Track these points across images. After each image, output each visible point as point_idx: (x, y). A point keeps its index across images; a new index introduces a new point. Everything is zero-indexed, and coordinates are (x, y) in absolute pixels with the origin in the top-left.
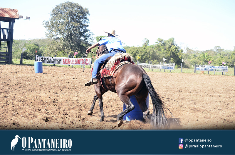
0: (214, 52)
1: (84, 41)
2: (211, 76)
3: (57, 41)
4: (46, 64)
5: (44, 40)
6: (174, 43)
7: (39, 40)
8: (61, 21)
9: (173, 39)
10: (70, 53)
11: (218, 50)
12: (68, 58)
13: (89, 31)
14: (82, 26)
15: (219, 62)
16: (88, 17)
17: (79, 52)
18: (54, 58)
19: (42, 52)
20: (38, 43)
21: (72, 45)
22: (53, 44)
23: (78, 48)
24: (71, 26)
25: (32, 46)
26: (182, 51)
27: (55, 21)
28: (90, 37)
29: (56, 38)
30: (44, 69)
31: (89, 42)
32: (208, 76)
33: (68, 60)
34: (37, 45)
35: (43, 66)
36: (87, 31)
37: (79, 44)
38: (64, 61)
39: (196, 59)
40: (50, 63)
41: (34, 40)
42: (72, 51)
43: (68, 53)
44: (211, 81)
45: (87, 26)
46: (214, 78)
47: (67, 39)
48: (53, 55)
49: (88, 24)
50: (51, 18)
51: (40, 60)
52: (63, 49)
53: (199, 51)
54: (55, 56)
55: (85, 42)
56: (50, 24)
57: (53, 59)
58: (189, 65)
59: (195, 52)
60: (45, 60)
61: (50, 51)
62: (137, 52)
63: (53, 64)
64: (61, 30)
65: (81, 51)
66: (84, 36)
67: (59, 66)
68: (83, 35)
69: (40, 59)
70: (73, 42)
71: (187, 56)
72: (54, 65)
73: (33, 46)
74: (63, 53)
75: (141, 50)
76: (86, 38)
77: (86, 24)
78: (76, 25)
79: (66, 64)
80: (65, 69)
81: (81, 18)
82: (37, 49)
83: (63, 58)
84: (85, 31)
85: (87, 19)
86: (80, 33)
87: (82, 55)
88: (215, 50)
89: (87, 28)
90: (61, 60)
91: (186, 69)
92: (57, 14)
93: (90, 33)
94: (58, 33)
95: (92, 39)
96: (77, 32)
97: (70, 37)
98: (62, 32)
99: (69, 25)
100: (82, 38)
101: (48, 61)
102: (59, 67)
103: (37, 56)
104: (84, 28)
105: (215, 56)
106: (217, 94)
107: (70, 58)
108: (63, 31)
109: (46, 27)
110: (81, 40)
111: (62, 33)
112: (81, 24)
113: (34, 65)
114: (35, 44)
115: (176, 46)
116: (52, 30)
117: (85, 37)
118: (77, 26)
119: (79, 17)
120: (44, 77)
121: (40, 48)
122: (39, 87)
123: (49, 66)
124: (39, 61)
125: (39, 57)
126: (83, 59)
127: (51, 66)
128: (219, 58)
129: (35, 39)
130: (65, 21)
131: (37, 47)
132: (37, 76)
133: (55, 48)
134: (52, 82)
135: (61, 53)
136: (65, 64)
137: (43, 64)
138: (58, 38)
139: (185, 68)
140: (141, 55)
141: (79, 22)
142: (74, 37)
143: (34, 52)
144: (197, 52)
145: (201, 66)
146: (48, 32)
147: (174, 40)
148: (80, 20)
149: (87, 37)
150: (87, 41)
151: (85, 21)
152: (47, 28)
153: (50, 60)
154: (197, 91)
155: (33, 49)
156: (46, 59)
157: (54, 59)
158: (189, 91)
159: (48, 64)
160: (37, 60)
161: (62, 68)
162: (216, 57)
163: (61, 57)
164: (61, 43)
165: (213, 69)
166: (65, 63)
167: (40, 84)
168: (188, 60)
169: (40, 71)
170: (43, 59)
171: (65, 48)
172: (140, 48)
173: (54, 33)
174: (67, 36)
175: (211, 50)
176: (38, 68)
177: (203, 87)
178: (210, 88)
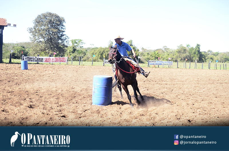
0: (163, 50)
1: (61, 43)
2: (161, 69)
3: (39, 43)
4: (31, 62)
5: (29, 43)
6: (132, 44)
7: (25, 44)
8: (43, 27)
9: (131, 41)
10: (50, 53)
11: (165, 49)
12: (48, 57)
13: (65, 36)
14: (60, 31)
15: (167, 58)
16: (64, 24)
17: (58, 52)
18: (37, 57)
19: (28, 53)
20: (24, 45)
21: (52, 47)
22: (36, 46)
23: (57, 49)
24: (51, 32)
25: (19, 48)
26: (138, 50)
27: (38, 28)
28: (66, 41)
29: (39, 41)
30: (29, 66)
31: (65, 44)
32: (158, 69)
33: (49, 59)
34: (23, 47)
35: (28, 64)
36: (63, 35)
37: (57, 46)
38: (46, 59)
39: (149, 57)
40: (34, 61)
41: (21, 43)
42: (52, 51)
43: (49, 53)
44: (160, 72)
45: (64, 31)
46: (163, 70)
47: (48, 42)
48: (36, 55)
49: (64, 30)
50: (34, 25)
51: (26, 59)
52: (45, 50)
53: (151, 50)
54: (38, 56)
55: (62, 44)
56: (33, 30)
57: (36, 58)
58: (144, 61)
59: (148, 51)
60: (30, 59)
61: (34, 52)
62: (103, 52)
63: (36, 62)
64: (42, 35)
65: (59, 51)
66: (61, 40)
67: (41, 64)
68: (61, 39)
69: (26, 58)
70: (52, 45)
71: (142, 54)
72: (38, 63)
73: (20, 48)
74: (45, 53)
75: (107, 50)
76: (63, 41)
77: (63, 30)
78: (55, 30)
79: (47, 62)
80: (46, 66)
81: (58, 25)
82: (23, 51)
83: (44, 57)
84: (62, 35)
85: (63, 26)
86: (58, 37)
87: (60, 54)
88: (163, 49)
89: (64, 33)
90: (43, 59)
91: (142, 64)
92: (39, 22)
93: (66, 37)
94: (40, 37)
95: (68, 42)
96: (56, 36)
97: (50, 40)
98: (44, 37)
99: (49, 31)
100: (60, 41)
101: (32, 59)
102: (41, 65)
103: (23, 56)
104: (61, 33)
105: (163, 53)
106: (164, 83)
107: (50, 57)
108: (44, 36)
109: (30, 33)
110: (59, 43)
111: (44, 38)
112: (59, 30)
113: (21, 63)
114: (22, 47)
115: (133, 46)
116: (35, 35)
117: (62, 40)
118: (55, 32)
119: (57, 24)
120: (29, 73)
121: (26, 50)
122: (25, 81)
123: (33, 64)
124: (25, 60)
125: (25, 57)
126: (61, 57)
127: (35, 64)
128: (166, 55)
129: (22, 42)
130: (46, 27)
131: (23, 49)
132: (24, 72)
133: (38, 49)
134: (36, 77)
135: (43, 53)
136: (46, 62)
137: (28, 62)
138: (41, 41)
139: (140, 63)
140: (107, 54)
141: (57, 28)
142: (53, 40)
143: (21, 53)
144: (150, 51)
145: (153, 61)
146: (32, 37)
147: (132, 42)
148: (58, 27)
149: (64, 40)
150: (64, 43)
151: (62, 28)
152: (31, 33)
153: (34, 59)
154: (149, 81)
155: (20, 50)
156: (30, 58)
157: (37, 58)
158: (144, 81)
159: (33, 62)
160: (24, 59)
161: (44, 65)
162: (164, 54)
163: (43, 56)
164: (43, 46)
165: (162, 63)
166: (46, 61)
167: (25, 79)
168: (143, 57)
169: (26, 68)
170: (28, 59)
171: (47, 49)
172: (106, 48)
173: (37, 38)
174: (48, 40)
175: (160, 49)
176: (24, 66)
177: (154, 77)
178: (159, 78)
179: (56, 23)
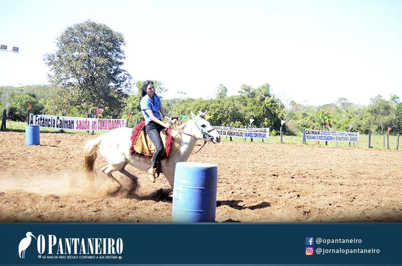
0: (337, 107)
1: (115, 88)
2: (331, 150)
3: (67, 88)
4: (47, 129)
5: (45, 88)
6: (270, 93)
7: (38, 88)
8: (76, 54)
9: (267, 87)
10: (91, 109)
11: (343, 104)
12: (85, 119)
13: (123, 73)
14: (112, 63)
15: (346, 125)
16: (122, 48)
17: (106, 108)
18: (61, 118)
19: (43, 108)
20: (35, 92)
21: (95, 96)
22: (60, 94)
23: (105, 100)
24: (93, 63)
25: (25, 97)
26: (283, 107)
27: (66, 54)
28: (125, 83)
29: (67, 83)
30: (43, 138)
31: (123, 91)
32: (325, 149)
33: (86, 122)
34: (34, 96)
35: (41, 132)
36: (120, 72)
37: (106, 94)
38: (79, 123)
39: (307, 121)
40: (54, 127)
41: (29, 87)
42: (94, 106)
43: (87, 109)
44: (329, 157)
45: (121, 63)
46: (336, 153)
47: (86, 87)
48: (60, 113)
49: (122, 60)
50: (58, 49)
51: (37, 123)
52: (79, 102)
53: (312, 107)
54: (63, 115)
55: (116, 91)
56: (57, 59)
57: (59, 121)
58: (294, 130)
59: (305, 108)
60: (45, 122)
61: (56, 107)
62: (206, 108)
63: (59, 129)
64: (75, 70)
65: (110, 105)
66: (115, 81)
67: (70, 133)
68: (114, 79)
69: (36, 121)
70: (95, 91)
71: (292, 115)
72: (62, 132)
73: (27, 98)
74: (79, 109)
75: (213, 105)
76: (119, 84)
77: (119, 60)
78: (102, 61)
79: (83, 129)
80: (80, 138)
81: (109, 50)
82: (33, 103)
83: (78, 119)
84: (117, 72)
85: (120, 51)
86: (109, 75)
87: (112, 113)
88: (339, 105)
89: (121, 67)
90: (73, 122)
91: (290, 137)
92: (67, 43)
93: (126, 76)
94: (70, 75)
95: (129, 86)
96: (104, 74)
97: (90, 82)
98: (77, 74)
99: (89, 61)
100: (112, 84)
101: (50, 123)
102: (70, 135)
103: (31, 114)
104: (114, 67)
105: (338, 115)
106: (337, 181)
107: (89, 119)
108: (78, 72)
109: (49, 65)
110: (109, 87)
111: (78, 76)
112: (111, 60)
113: (24, 131)
114: (30, 95)
115: (272, 97)
116: (60, 71)
117: (117, 82)
118: (103, 64)
119: (107, 48)
120: (42, 152)
121: (39, 102)
122: (30, 170)
123: (52, 133)
124: (34, 125)
125: (34, 117)
126: (111, 120)
127: (57, 132)
128: (344, 118)
129: (31, 85)
130: (84, 54)
131: (34, 100)
132: (30, 151)
133: (64, 101)
134: (55, 161)
135: (74, 109)
136: (80, 129)
137: (41, 129)
138: (71, 84)
139: (287, 135)
140: (214, 113)
141: (106, 57)
142: (97, 82)
143: (28, 109)
144: (309, 108)
145: (313, 132)
146: (53, 73)
147: (270, 88)
148: (109, 53)
149: (120, 82)
150: (120, 89)
151: (117, 55)
152: (52, 66)
153: (54, 123)
154: (304, 175)
155: (26, 102)
156: (46, 120)
157: (61, 121)
158: (292, 175)
159: (51, 129)
160: (32, 122)
161: (75, 137)
162: (341, 117)
163: (75, 116)
164: (75, 93)
165: (333, 136)
166: (80, 126)
167: (32, 165)
168: (294, 121)
169: (36, 141)
170: (42, 121)
171: (83, 101)
172: (212, 101)
173: (63, 76)
174: (87, 80)
175: (331, 105)
176: (32, 136)
177: (316, 168)
178: (326, 169)
179: (105, 46)
